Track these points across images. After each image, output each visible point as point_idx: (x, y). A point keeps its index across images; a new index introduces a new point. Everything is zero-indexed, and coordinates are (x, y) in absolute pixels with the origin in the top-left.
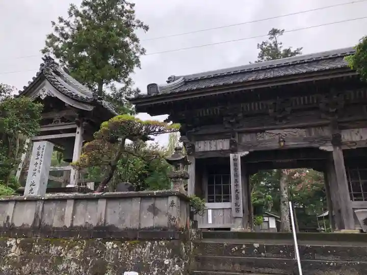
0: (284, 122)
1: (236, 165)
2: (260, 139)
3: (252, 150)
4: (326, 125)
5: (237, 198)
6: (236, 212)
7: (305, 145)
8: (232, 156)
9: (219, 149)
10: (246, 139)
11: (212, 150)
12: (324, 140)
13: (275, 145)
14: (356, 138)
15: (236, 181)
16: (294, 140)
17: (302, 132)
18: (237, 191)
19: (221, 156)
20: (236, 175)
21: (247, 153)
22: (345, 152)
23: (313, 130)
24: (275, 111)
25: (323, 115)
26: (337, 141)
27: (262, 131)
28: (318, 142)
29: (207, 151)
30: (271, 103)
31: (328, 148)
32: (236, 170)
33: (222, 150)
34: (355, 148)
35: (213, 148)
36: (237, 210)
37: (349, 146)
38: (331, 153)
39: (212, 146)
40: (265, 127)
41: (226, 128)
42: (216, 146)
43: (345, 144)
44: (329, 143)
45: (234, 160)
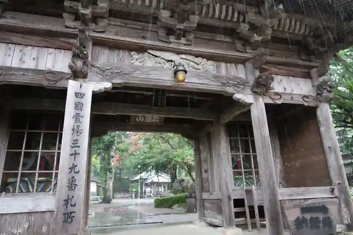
1: (78, 106)
2: (137, 63)
3: (118, 81)
4: (243, 62)
5: (72, 186)
6: (66, 220)
7: (214, 86)
8: (72, 86)
9: (42, 67)
11: (24, 66)
14: (279, 89)
15: (75, 144)
18: (73, 168)
19: (45, 83)
20: (77, 131)
21: (108, 85)
23: (223, 65)
24: (171, 17)
25: (239, 45)
27: (141, 49)
32: (77, 117)
33: (50, 72)
34: (279, 102)
35: (30, 64)
36: (69, 217)
37: (273, 99)
38: (249, 105)
39: (26, 58)
42: (36, 59)
43: (269, 95)
44: (249, 91)
45: (77, 95)
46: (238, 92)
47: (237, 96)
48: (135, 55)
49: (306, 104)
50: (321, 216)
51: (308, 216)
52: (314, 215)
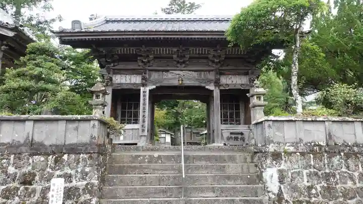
0: (184, 65)
1: (144, 96)
2: (165, 77)
3: (158, 85)
4: (212, 71)
5: (144, 121)
6: (142, 131)
7: (197, 84)
8: (142, 89)
9: (132, 82)
10: (155, 76)
11: (127, 82)
12: (210, 81)
13: (176, 83)
14: (229, 82)
15: (144, 108)
16: (189, 79)
17: (195, 74)
18: (144, 116)
19: (134, 88)
20: (144, 104)
21: (154, 87)
22: (221, 91)
23: (203, 73)
24: (178, 57)
25: (210, 63)
26: (217, 83)
27: (167, 71)
28: (205, 83)
29: (122, 84)
30: (175, 50)
31: (211, 87)
32: (144, 100)
33: (135, 84)
34: (228, 88)
35: (128, 82)
36: (143, 131)
37: (224, 87)
38: (212, 91)
39: (127, 79)
40: (169, 68)
41: (139, 66)
42: (130, 79)
43: (222, 85)
44: (212, 84)
45: (144, 92)
46: (207, 85)
47: (207, 87)
48: (164, 73)
49: (242, 88)
50: (240, 136)
51: (233, 136)
52: (236, 136)
